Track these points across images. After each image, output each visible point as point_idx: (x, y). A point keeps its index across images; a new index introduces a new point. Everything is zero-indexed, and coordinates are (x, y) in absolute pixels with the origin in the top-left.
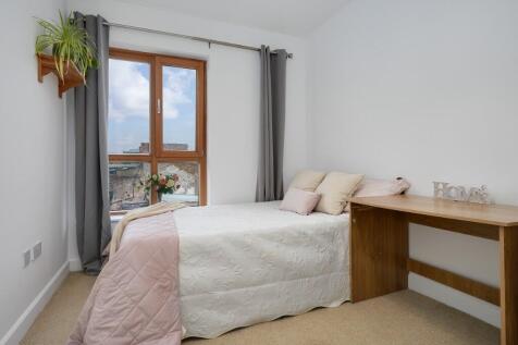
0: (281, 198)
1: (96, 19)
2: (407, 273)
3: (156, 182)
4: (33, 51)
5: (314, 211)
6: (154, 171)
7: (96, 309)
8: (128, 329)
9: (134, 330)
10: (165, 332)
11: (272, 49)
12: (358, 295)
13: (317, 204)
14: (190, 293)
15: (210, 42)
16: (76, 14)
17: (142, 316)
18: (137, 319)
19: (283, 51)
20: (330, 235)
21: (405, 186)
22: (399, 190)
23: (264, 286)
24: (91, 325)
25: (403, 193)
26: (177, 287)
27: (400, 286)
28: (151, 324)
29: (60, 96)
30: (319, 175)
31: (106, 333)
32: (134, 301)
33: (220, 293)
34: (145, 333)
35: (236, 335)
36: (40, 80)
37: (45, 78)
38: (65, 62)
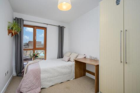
0: (63, 58)
1: (21, 19)
2: (86, 73)
3: (35, 55)
4: (7, 29)
5: (69, 61)
6: (34, 52)
7: (23, 84)
8: (30, 87)
9: (31, 87)
10: (37, 88)
11: (61, 26)
12: (76, 77)
13: (69, 59)
14: (43, 79)
15: (47, 24)
16: (16, 18)
17: (33, 85)
18: (32, 85)
19: (63, 27)
20: (71, 66)
21: (85, 56)
22: (84, 57)
23: (57, 77)
24: (22, 87)
25: (85, 57)
26: (40, 78)
27: (84, 75)
28: (35, 86)
29: (12, 37)
30: (70, 53)
31: (25, 89)
32: (31, 82)
33: (49, 79)
34: (33, 88)
35: (52, 87)
36: (8, 35)
37: (10, 34)
38: (14, 31)
